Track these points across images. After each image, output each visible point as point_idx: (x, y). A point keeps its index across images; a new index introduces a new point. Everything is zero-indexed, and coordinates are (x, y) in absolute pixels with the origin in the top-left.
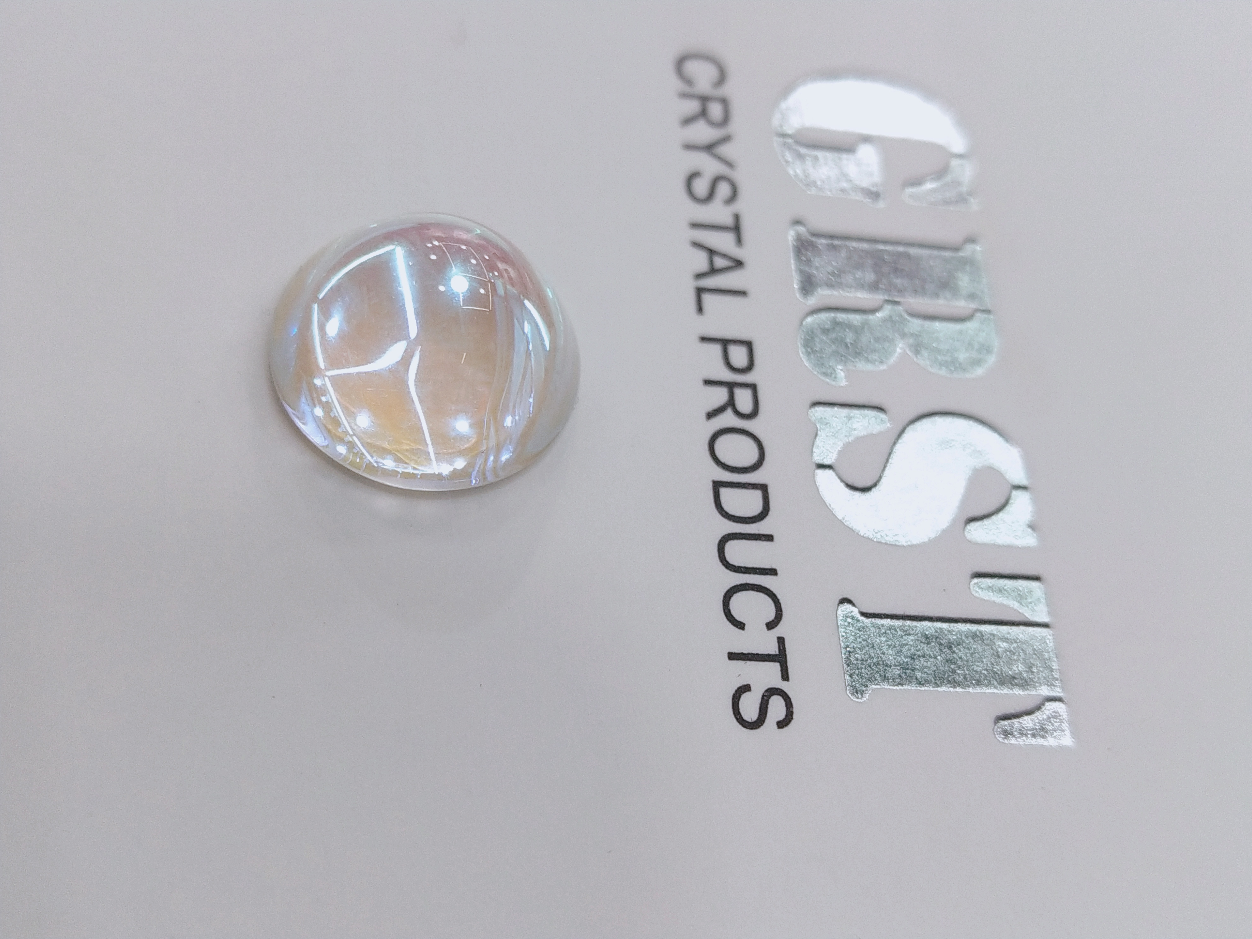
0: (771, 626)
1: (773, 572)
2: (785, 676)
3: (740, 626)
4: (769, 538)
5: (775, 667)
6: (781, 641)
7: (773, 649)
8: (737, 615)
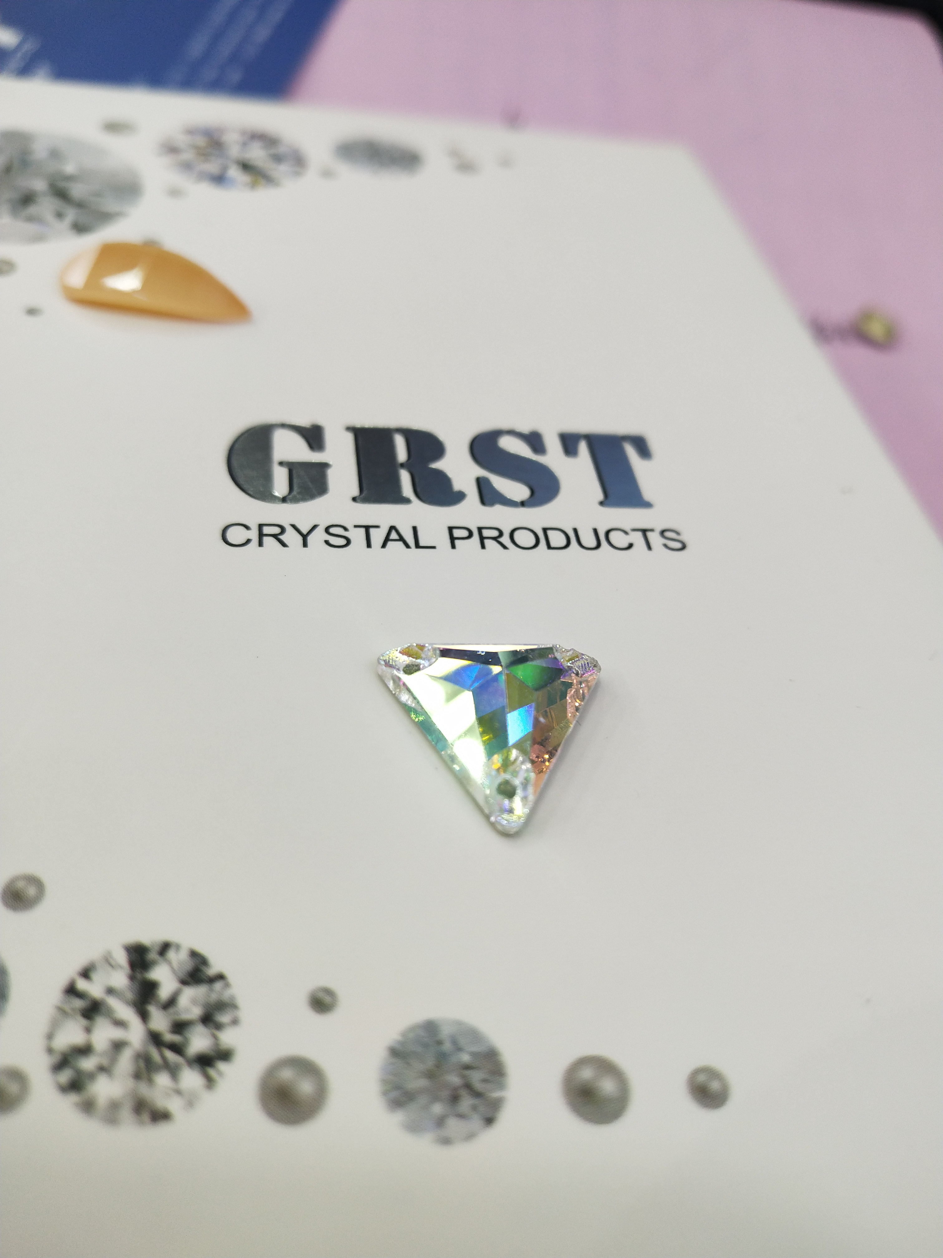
0: (626, 533)
1: (595, 531)
2: (652, 530)
3: (630, 546)
4: (575, 531)
5: (649, 534)
6: (634, 530)
7: (640, 534)
8: (626, 545)
